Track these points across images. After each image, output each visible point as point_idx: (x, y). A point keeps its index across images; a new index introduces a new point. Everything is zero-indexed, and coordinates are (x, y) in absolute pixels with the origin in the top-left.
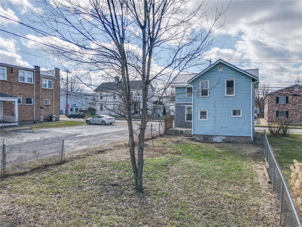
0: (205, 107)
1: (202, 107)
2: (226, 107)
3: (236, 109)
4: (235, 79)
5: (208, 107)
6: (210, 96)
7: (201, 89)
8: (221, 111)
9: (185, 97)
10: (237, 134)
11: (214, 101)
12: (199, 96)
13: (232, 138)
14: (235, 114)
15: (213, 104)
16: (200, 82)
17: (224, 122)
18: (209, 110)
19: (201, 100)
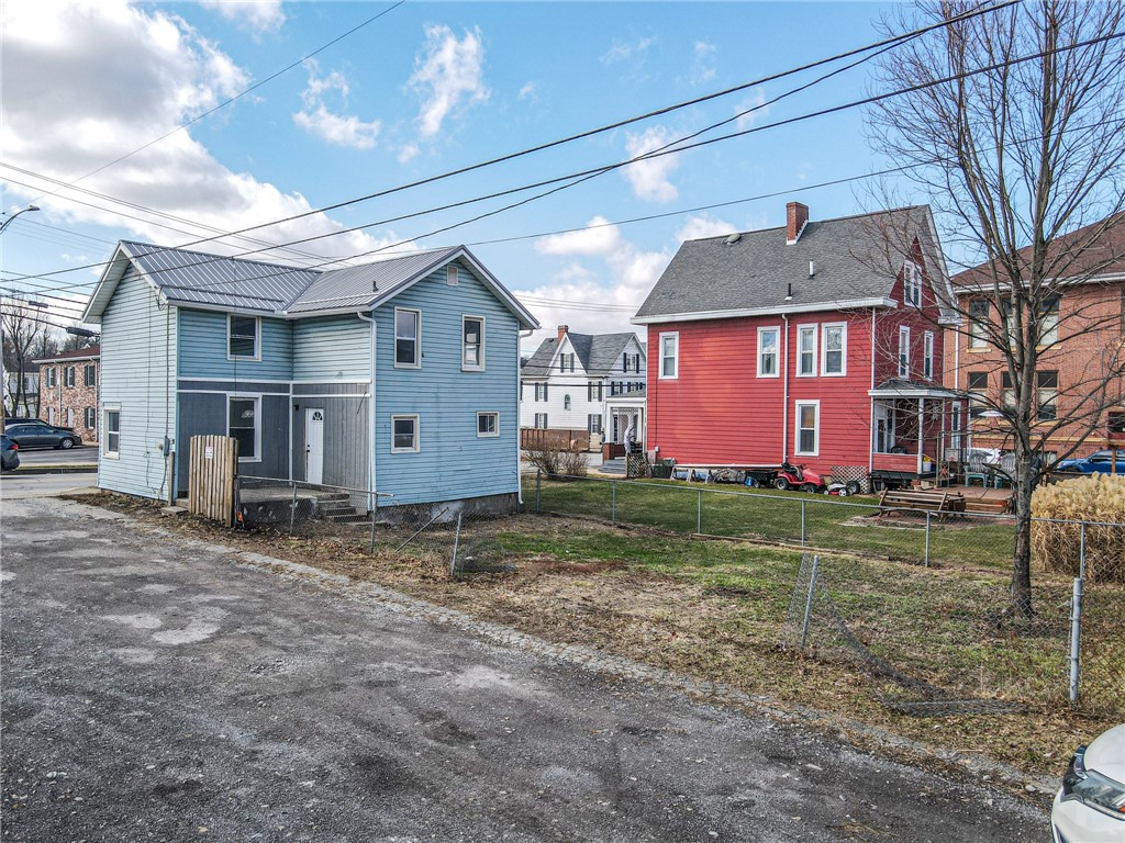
0: (411, 405)
1: (402, 404)
2: (466, 405)
3: (487, 411)
4: (484, 317)
5: (417, 405)
6: (425, 364)
7: (396, 338)
8: (453, 420)
9: (224, 356)
10: (490, 488)
11: (436, 385)
12: (391, 363)
13: (477, 504)
14: (483, 428)
15: (433, 395)
16: (396, 311)
17: (462, 453)
18: (423, 415)
19: (399, 379)
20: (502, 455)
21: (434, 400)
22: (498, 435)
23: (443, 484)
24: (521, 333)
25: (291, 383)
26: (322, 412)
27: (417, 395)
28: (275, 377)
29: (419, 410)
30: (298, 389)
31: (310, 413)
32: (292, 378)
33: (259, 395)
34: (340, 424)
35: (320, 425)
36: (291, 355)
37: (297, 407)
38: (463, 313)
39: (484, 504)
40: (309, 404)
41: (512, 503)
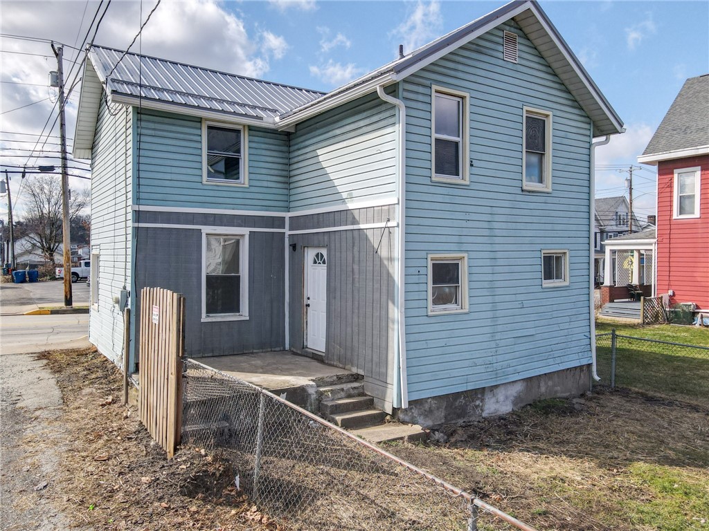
0: (455, 239)
1: (443, 239)
2: (527, 240)
3: (554, 250)
4: (550, 113)
5: (464, 239)
6: (475, 178)
7: (435, 136)
8: (512, 262)
9: (197, 179)
10: (558, 360)
11: (488, 210)
12: (426, 172)
13: (542, 384)
14: (548, 275)
15: (485, 225)
16: (434, 94)
17: (524, 311)
18: (473, 255)
19: (439, 198)
20: (574, 312)
21: (486, 232)
22: (567, 283)
23: (500, 358)
24: (594, 140)
25: (287, 215)
26: (324, 252)
27: (464, 224)
28: (267, 208)
29: (465, 247)
30: (296, 222)
31: (310, 254)
32: (288, 209)
33: (245, 231)
34: (350, 269)
35: (322, 270)
36: (287, 179)
37: (293, 247)
38: (525, 103)
39: (550, 383)
40: (309, 241)
41: (583, 379)
